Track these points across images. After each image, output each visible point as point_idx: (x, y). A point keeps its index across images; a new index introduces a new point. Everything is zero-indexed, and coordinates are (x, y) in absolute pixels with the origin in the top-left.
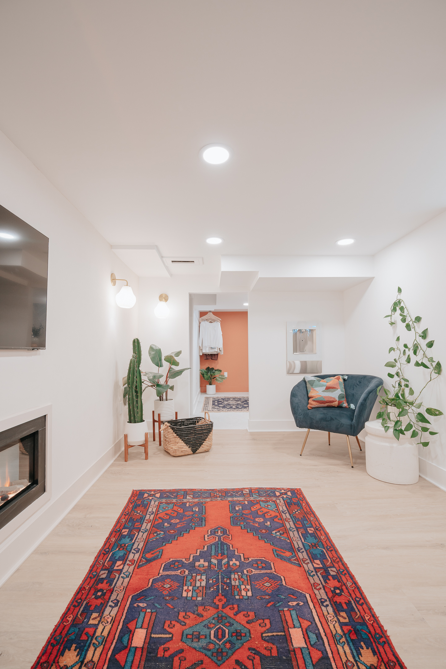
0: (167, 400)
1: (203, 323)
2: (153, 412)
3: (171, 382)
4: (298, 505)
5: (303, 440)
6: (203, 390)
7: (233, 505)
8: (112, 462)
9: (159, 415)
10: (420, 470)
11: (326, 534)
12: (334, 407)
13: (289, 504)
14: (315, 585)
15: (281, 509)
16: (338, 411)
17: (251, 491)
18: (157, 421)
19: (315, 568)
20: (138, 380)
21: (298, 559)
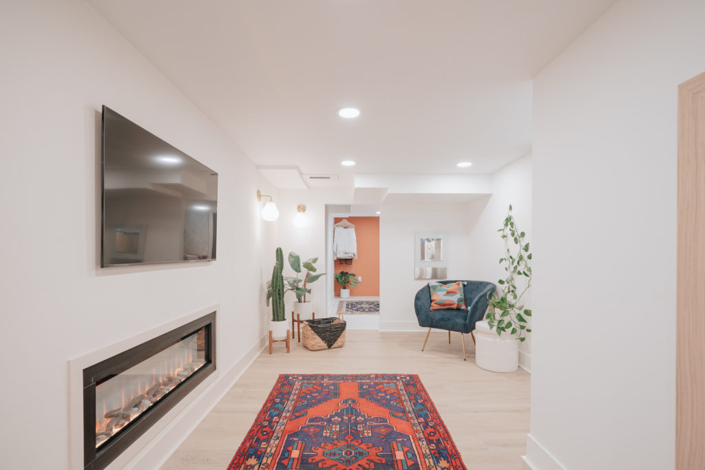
0: (305, 302)
1: (337, 229)
2: (293, 313)
3: (309, 286)
4: (414, 385)
5: (424, 339)
6: (338, 294)
7: (361, 385)
8: (258, 355)
9: (298, 315)
10: (520, 361)
11: (432, 404)
12: (453, 309)
13: (406, 385)
14: (417, 431)
15: (399, 388)
16: (455, 313)
17: (377, 376)
18: (296, 320)
19: (419, 423)
20: (281, 284)
21: (407, 417)
